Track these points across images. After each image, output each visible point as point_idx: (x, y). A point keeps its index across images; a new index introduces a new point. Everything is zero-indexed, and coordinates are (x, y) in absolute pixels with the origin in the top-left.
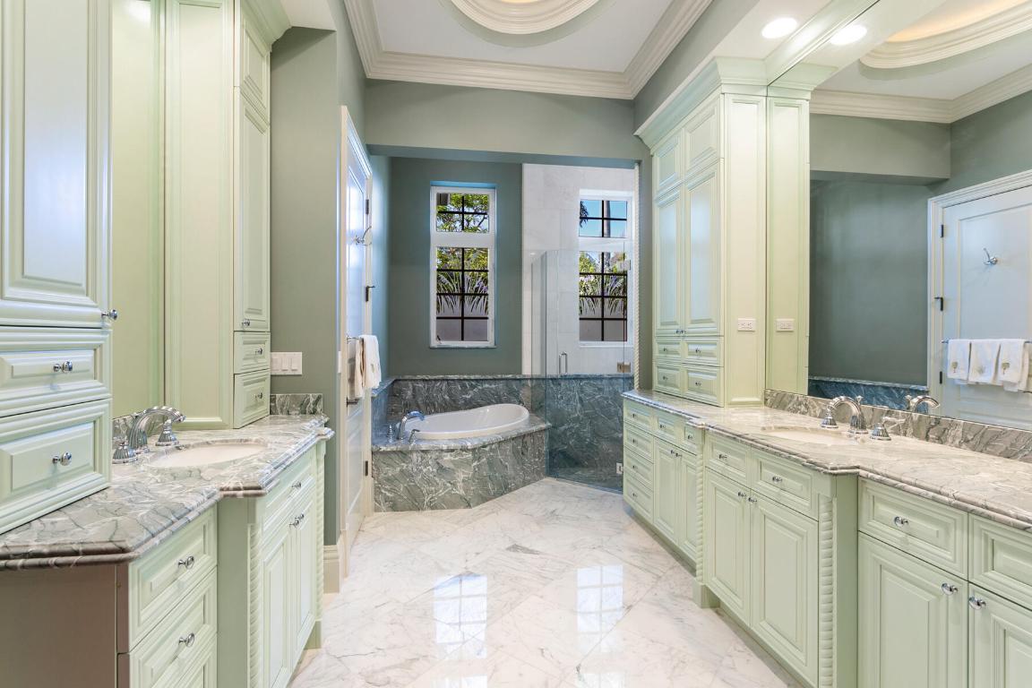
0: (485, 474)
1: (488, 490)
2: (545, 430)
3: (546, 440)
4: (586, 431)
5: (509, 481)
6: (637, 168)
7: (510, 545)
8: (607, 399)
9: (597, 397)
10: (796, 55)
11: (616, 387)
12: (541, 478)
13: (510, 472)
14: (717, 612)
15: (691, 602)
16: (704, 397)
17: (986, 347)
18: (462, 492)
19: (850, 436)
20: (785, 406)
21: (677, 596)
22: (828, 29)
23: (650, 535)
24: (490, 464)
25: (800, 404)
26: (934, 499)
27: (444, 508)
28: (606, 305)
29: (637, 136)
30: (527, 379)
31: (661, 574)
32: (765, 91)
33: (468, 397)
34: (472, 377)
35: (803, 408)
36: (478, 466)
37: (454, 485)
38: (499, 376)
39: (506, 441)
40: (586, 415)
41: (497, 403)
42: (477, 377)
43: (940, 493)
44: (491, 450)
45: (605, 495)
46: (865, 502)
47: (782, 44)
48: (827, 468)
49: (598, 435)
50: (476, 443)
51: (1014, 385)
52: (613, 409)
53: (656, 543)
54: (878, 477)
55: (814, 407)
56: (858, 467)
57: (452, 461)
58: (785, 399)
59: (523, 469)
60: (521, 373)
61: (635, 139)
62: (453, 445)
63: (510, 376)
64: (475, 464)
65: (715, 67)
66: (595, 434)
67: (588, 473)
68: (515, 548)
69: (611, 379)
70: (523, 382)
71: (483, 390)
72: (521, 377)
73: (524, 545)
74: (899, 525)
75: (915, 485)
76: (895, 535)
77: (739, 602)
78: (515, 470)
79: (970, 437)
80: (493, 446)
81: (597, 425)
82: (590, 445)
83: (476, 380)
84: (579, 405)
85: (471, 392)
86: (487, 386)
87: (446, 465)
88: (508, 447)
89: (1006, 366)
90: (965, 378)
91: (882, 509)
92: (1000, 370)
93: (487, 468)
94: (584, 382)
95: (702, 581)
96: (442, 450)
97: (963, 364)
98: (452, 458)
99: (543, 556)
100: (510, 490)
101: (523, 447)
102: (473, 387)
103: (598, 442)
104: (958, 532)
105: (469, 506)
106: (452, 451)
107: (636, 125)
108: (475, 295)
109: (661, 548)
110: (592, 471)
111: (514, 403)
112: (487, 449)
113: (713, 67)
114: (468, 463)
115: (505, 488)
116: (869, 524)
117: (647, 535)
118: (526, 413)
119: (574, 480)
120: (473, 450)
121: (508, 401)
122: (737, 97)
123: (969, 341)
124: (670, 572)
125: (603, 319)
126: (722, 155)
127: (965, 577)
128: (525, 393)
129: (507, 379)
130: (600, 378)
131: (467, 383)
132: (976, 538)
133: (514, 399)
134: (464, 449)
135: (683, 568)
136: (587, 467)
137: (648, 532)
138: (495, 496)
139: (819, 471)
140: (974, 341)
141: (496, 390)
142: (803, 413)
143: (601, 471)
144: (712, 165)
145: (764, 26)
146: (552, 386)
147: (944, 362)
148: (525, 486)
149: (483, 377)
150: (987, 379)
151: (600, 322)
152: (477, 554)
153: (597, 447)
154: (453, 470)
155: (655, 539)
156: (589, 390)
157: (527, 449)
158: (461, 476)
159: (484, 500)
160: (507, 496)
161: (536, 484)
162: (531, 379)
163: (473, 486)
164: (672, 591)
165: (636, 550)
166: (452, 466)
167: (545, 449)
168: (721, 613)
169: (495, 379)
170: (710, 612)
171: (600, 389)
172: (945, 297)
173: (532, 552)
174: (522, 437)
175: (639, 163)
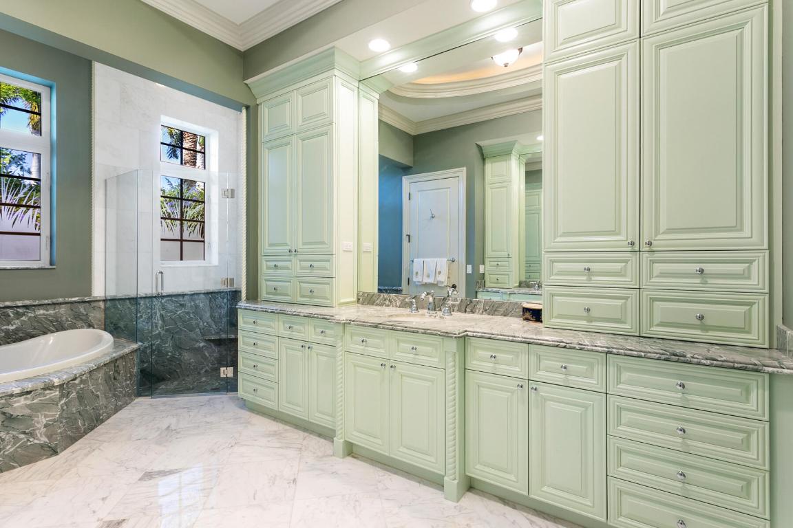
0: (74, 410)
1: (78, 428)
2: (136, 351)
3: (136, 360)
4: (168, 346)
5: (101, 412)
6: (244, 111)
7: (141, 475)
8: (188, 313)
9: (178, 313)
10: (382, 68)
11: (197, 302)
12: (132, 400)
13: (102, 402)
14: (353, 457)
15: (334, 458)
16: (316, 301)
17: (431, 262)
18: (44, 439)
19: (431, 316)
20: (374, 302)
21: (321, 457)
22: (403, 60)
23: (272, 419)
24: (80, 398)
25: (385, 300)
26: (512, 341)
27: (14, 467)
28: (185, 228)
29: (246, 84)
30: (99, 301)
31: (300, 446)
32: (357, 83)
33: (11, 328)
34: (20, 304)
35: (387, 302)
36: (66, 403)
37: (32, 434)
38: (61, 300)
39: (99, 368)
40: (167, 330)
41: (57, 331)
42: (28, 302)
43: (514, 337)
44: (82, 382)
45: (210, 399)
46: (470, 350)
47: (375, 57)
48: (455, 334)
49: (180, 348)
50: (65, 377)
51: (443, 282)
52: (194, 322)
53: (280, 424)
54: (479, 334)
55: (395, 301)
56: (466, 331)
57: (29, 406)
58: (374, 298)
59: (115, 395)
60: (90, 295)
61: (245, 86)
62: (29, 386)
63: (76, 299)
64: (63, 402)
65: (333, 54)
66: (178, 347)
67: (173, 385)
68: (148, 476)
69: (193, 294)
70: (93, 304)
71: (35, 317)
72: (92, 299)
73: (156, 469)
74: (493, 359)
75: (501, 335)
76: (488, 366)
77: (379, 442)
78: (107, 398)
79: (487, 308)
80: (84, 378)
81: (180, 339)
82: (173, 358)
83: (26, 307)
84: (160, 322)
85: (17, 321)
86: (42, 312)
87: (18, 413)
88: (100, 375)
89: (440, 273)
90: (421, 280)
91: (480, 352)
92: (437, 275)
93: (77, 403)
94: (165, 299)
95: (342, 438)
96: (12, 395)
97: (420, 273)
98: (28, 402)
99: (187, 471)
100: (102, 421)
101: (116, 371)
102: (18, 315)
103: (180, 354)
104: (523, 356)
105: (55, 453)
106: (29, 393)
107: (246, 77)
108: (18, 206)
109: (287, 427)
110: (176, 383)
111: (82, 327)
112: (77, 382)
113: (330, 54)
114: (53, 402)
115: (96, 421)
116: (472, 363)
117: (270, 421)
118: (108, 337)
119: (161, 394)
120: (61, 386)
121: (73, 327)
122: (344, 83)
123: (423, 260)
124: (305, 443)
125: (182, 241)
126: (334, 121)
127: (526, 378)
128: (97, 315)
129: (71, 303)
130: (183, 295)
131: (10, 312)
132: (532, 357)
133: (80, 323)
134: (49, 387)
135: (311, 436)
136: (169, 379)
137: (269, 418)
138: (86, 433)
139: (451, 337)
140: (425, 260)
141: (55, 316)
142: (388, 306)
143: (184, 380)
144: (326, 125)
145: (370, 41)
146: (129, 306)
147: (410, 272)
148: (117, 412)
149: (37, 303)
150: (431, 280)
151: (179, 243)
152: (103, 499)
153: (180, 360)
154: (30, 416)
155: (277, 422)
156: (170, 306)
157: (119, 373)
158: (42, 420)
159: (73, 440)
160: (101, 428)
161: (129, 407)
162: (105, 301)
163: (60, 428)
164: (316, 455)
165: (269, 435)
166: (27, 412)
167: (135, 370)
168: (356, 456)
169: (54, 304)
170: (349, 459)
171: (181, 305)
172: (411, 235)
173: (171, 472)
174: (114, 361)
175: (247, 108)
